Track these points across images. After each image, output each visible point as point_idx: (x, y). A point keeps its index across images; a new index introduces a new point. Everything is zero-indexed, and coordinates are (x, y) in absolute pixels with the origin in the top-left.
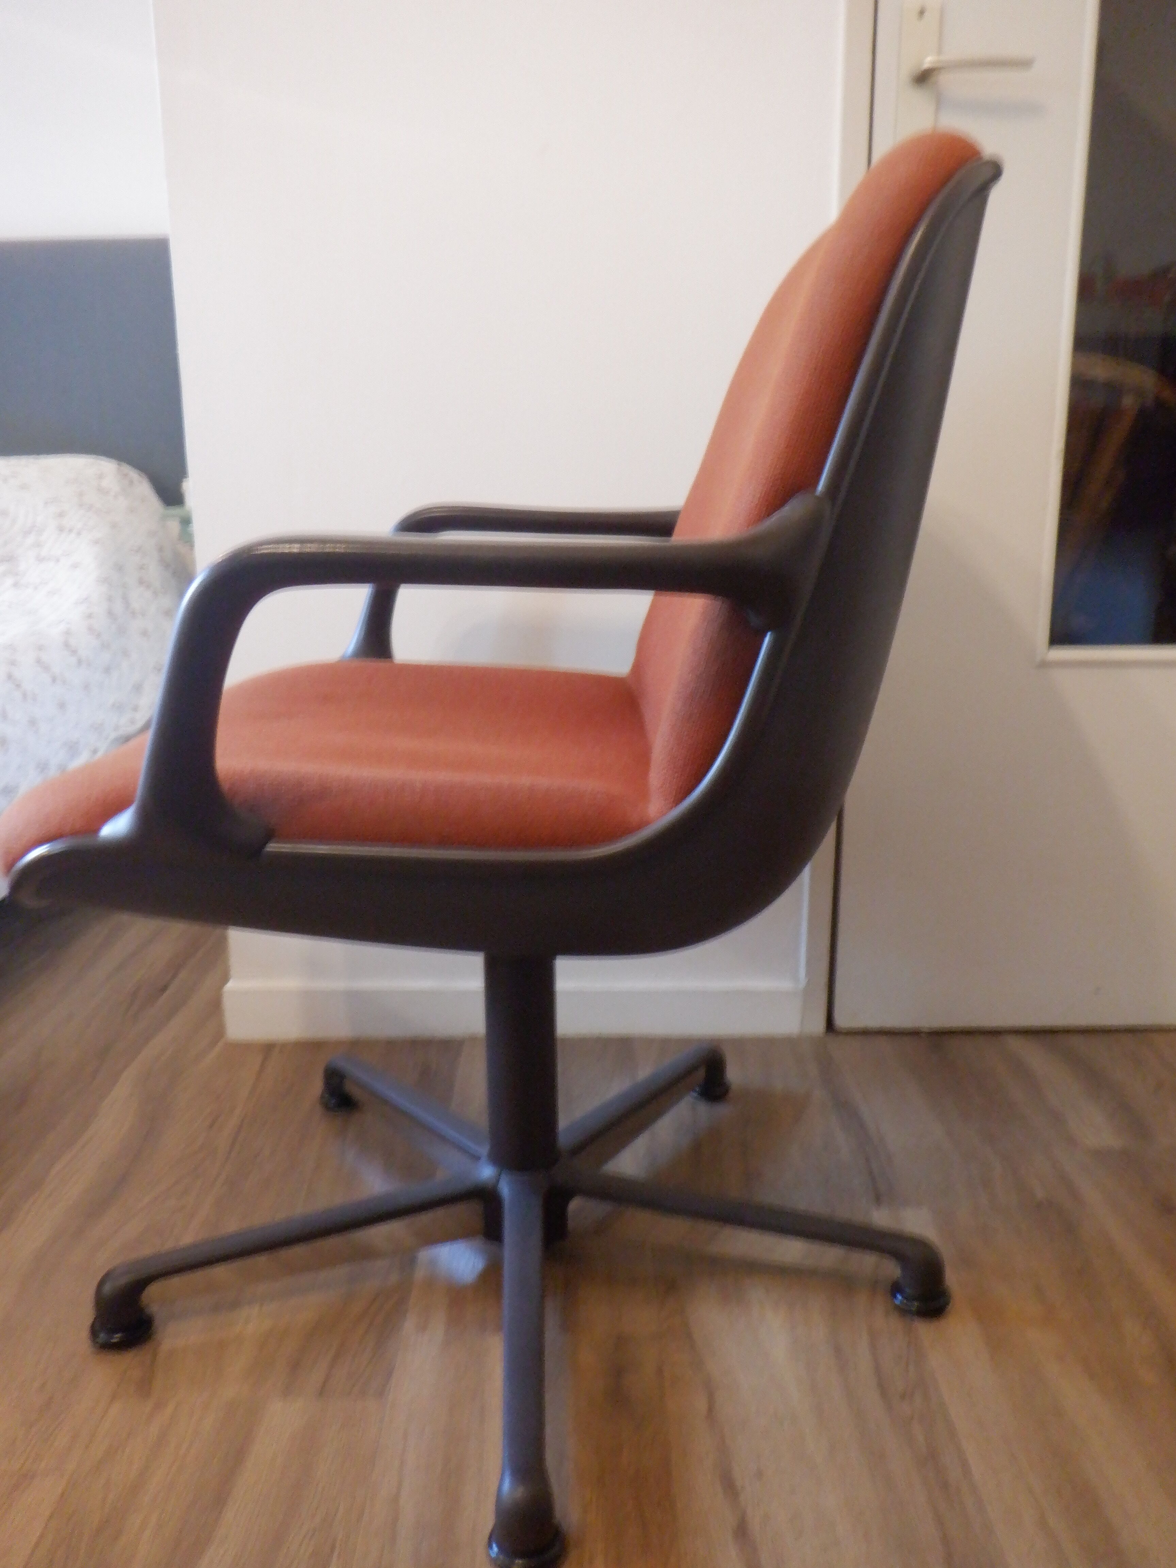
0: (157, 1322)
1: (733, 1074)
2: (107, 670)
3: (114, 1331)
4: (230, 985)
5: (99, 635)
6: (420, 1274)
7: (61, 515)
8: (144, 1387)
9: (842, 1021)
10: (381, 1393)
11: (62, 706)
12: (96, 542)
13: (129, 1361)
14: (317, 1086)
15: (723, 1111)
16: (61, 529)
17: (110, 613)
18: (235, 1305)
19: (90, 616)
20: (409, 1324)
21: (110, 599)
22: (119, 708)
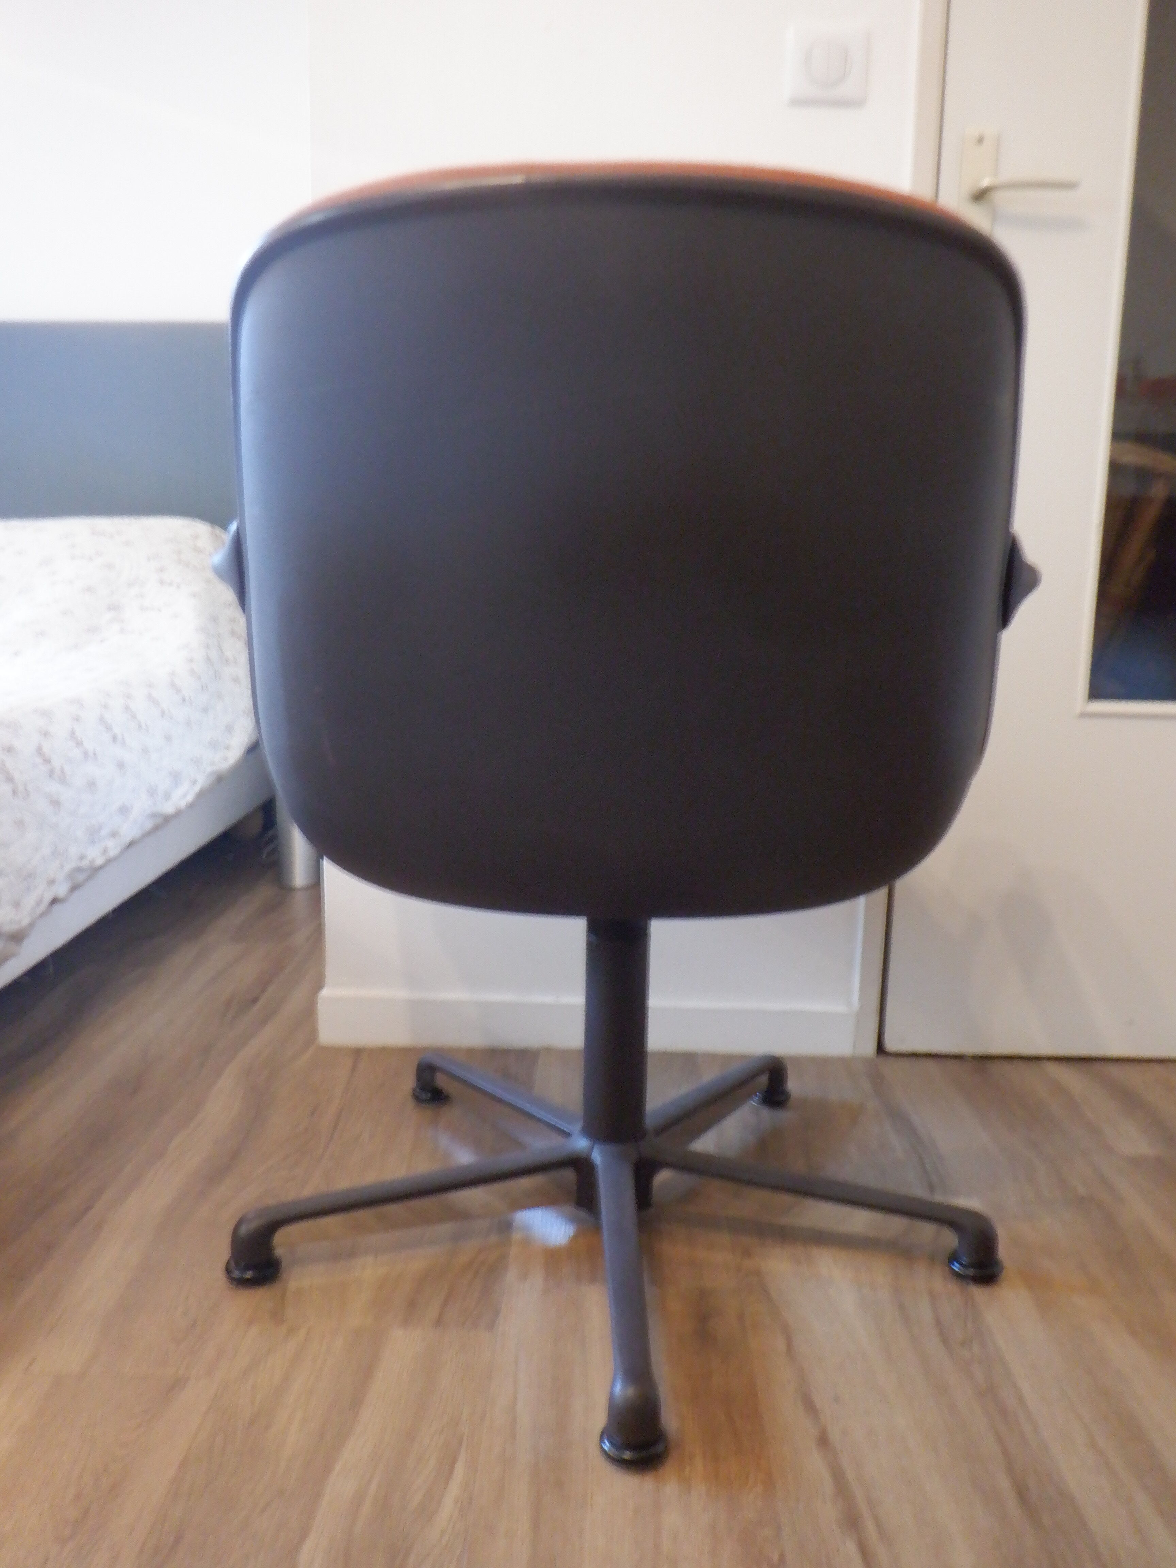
0: (284, 1264)
1: (793, 1085)
2: (205, 710)
3: (247, 1268)
4: (325, 993)
5: (199, 678)
6: (516, 1236)
7: (162, 570)
8: (277, 1316)
9: (891, 1045)
10: (491, 1326)
11: (168, 738)
12: (194, 595)
13: (260, 1297)
14: (409, 1082)
15: (784, 1116)
16: (162, 582)
17: (208, 659)
18: (352, 1254)
19: (191, 660)
20: (511, 1275)
21: (208, 646)
22: (214, 745)
